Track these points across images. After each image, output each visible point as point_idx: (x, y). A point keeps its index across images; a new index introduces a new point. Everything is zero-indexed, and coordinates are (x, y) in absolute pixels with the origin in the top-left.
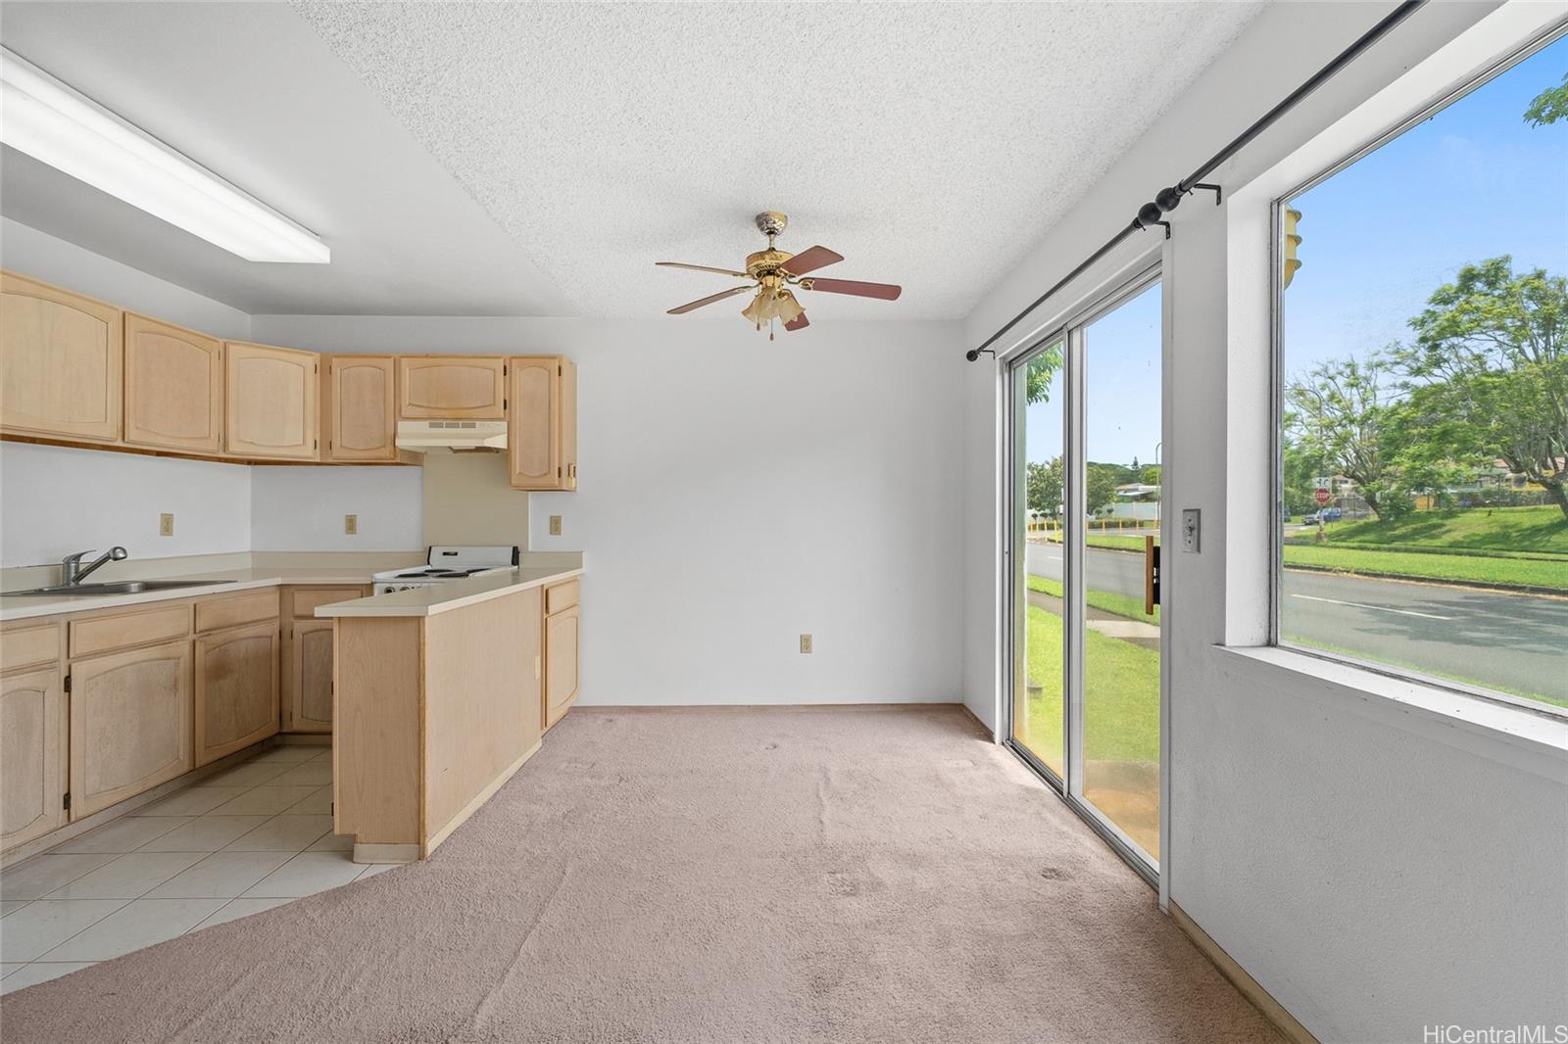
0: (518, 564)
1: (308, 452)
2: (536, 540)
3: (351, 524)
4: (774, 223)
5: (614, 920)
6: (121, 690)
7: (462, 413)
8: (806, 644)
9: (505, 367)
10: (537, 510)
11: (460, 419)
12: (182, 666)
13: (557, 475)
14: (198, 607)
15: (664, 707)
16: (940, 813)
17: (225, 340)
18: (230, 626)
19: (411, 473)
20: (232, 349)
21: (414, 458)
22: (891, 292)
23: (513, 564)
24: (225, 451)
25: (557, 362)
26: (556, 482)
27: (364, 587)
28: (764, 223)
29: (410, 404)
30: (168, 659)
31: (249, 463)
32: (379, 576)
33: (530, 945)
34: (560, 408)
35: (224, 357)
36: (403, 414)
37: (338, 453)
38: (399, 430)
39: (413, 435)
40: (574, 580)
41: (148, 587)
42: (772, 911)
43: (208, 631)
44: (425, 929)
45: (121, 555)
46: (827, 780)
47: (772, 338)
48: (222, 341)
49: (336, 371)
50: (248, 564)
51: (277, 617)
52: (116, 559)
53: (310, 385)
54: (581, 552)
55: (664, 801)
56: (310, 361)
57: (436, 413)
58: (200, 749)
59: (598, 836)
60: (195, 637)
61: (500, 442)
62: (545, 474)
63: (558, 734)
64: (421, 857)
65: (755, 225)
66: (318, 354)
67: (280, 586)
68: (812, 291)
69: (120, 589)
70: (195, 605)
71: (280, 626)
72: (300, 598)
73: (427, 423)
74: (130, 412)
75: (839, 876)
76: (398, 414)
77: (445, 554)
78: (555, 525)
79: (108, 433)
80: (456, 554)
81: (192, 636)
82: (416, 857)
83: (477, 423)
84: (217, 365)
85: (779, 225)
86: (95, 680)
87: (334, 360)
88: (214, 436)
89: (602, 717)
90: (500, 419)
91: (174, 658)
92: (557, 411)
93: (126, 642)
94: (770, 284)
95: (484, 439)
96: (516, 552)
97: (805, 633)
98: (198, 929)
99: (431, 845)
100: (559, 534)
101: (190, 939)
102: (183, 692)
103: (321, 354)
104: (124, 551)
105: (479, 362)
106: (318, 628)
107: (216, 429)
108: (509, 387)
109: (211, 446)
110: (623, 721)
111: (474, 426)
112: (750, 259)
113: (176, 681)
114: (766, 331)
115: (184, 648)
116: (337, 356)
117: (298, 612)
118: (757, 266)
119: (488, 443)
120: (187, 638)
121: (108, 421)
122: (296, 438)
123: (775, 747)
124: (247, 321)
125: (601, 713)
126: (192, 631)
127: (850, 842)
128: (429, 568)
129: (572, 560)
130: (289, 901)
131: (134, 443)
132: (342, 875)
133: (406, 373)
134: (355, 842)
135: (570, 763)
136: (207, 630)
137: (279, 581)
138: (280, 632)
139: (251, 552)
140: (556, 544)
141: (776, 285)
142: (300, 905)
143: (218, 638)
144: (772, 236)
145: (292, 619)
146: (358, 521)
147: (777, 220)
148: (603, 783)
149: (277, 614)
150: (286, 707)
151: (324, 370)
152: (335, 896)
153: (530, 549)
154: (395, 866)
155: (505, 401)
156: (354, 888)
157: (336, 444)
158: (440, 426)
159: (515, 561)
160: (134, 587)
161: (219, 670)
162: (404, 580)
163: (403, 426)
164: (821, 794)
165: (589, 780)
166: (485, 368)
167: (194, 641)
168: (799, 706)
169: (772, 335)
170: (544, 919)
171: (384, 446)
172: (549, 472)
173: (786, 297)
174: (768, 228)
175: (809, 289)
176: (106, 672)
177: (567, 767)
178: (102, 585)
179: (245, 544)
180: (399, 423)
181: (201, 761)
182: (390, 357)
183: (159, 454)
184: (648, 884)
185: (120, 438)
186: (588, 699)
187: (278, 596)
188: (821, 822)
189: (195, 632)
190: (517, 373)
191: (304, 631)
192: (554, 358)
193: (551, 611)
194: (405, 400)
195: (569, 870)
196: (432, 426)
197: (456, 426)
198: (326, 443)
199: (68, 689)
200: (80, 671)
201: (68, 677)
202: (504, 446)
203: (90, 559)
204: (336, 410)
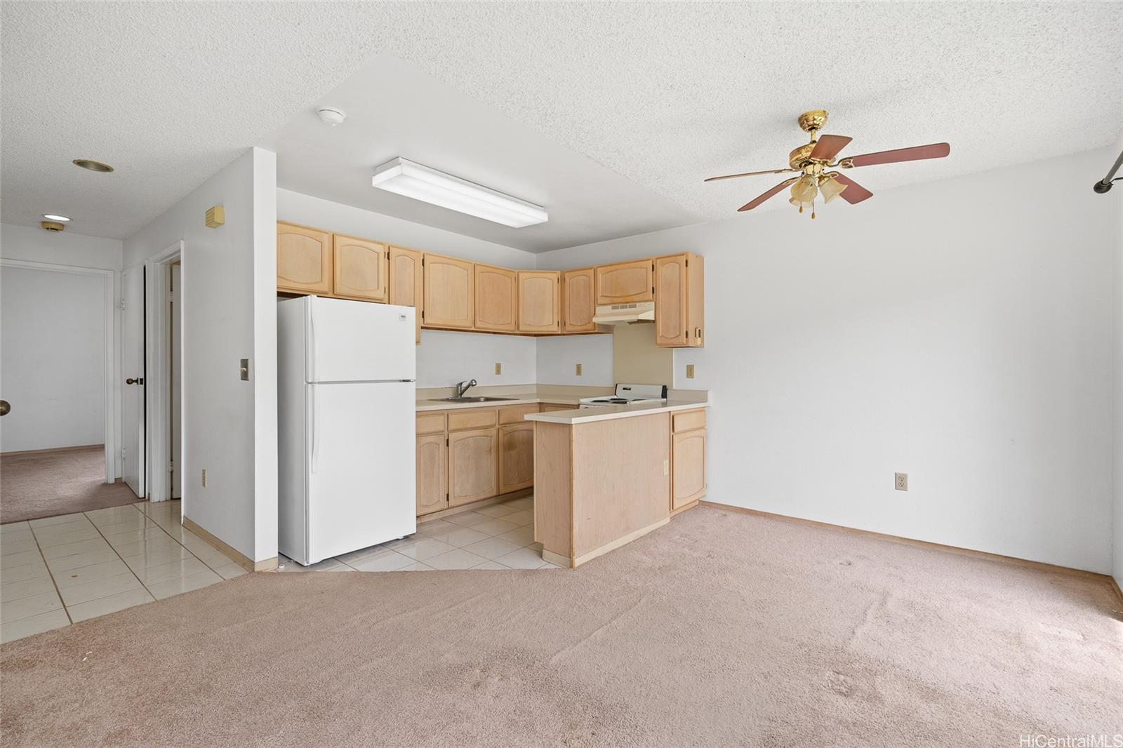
0: (666, 397)
1: (555, 329)
2: (678, 382)
3: (579, 370)
4: (814, 119)
5: (653, 638)
6: (468, 449)
7: (629, 299)
8: (901, 482)
9: (653, 266)
10: (679, 360)
11: (628, 302)
12: (493, 441)
13: (685, 335)
14: (500, 411)
15: (769, 513)
16: (996, 667)
17: (520, 270)
18: (516, 423)
19: (608, 337)
20: (521, 274)
21: (607, 329)
22: (942, 150)
23: (663, 397)
24: (520, 330)
25: (684, 258)
26: (685, 342)
28: (806, 123)
29: (602, 296)
30: (487, 436)
31: (535, 335)
32: (582, 400)
33: (599, 633)
34: (687, 289)
35: (517, 280)
36: (599, 302)
37: (569, 328)
38: (596, 313)
39: (604, 315)
40: (702, 410)
41: (487, 399)
42: (766, 677)
43: (505, 424)
44: (555, 604)
45: (474, 384)
46: (883, 603)
47: (813, 216)
48: (516, 271)
49: (567, 280)
50: (534, 391)
52: (473, 385)
53: (555, 289)
54: (707, 391)
55: (731, 578)
56: (555, 276)
57: (615, 300)
58: (501, 488)
59: (672, 587)
60: (499, 426)
61: (650, 316)
62: (678, 336)
63: (684, 517)
64: (571, 566)
65: (799, 125)
66: (559, 272)
67: (540, 403)
68: (854, 168)
69: (477, 400)
70: (498, 410)
73: (610, 307)
74: (477, 312)
75: (842, 677)
76: (596, 303)
77: (624, 389)
78: (690, 371)
79: (467, 324)
80: (630, 389)
81: (497, 426)
82: (569, 566)
83: (637, 304)
84: (514, 285)
85: (819, 120)
86: (458, 442)
87: (566, 274)
88: (513, 322)
89: (720, 511)
90: (651, 301)
91: (489, 437)
92: (685, 291)
93: (469, 426)
94: (810, 172)
95: (638, 314)
96: (665, 389)
97: (900, 471)
98: (473, 568)
99: (578, 562)
100: (693, 377)
101: (467, 571)
102: (494, 455)
103: (561, 272)
104: (475, 381)
105: (639, 264)
107: (513, 319)
108: (655, 279)
109: (511, 328)
110: (733, 517)
111: (635, 306)
112: (793, 154)
113: (491, 448)
114: (808, 211)
115: (493, 432)
116: (568, 272)
118: (797, 159)
119: (641, 317)
120: (495, 427)
121: (469, 317)
122: (549, 322)
123: (850, 564)
124: (533, 257)
125: (721, 509)
126: (497, 424)
127: (872, 657)
128: (615, 397)
129: (701, 396)
130: (507, 568)
131: (479, 328)
132: (533, 563)
133: (600, 276)
134: (543, 548)
135: (681, 536)
137: (539, 401)
139: (536, 384)
140: (691, 385)
141: (816, 171)
142: (511, 572)
143: (509, 428)
144: (813, 130)
146: (582, 367)
147: (816, 117)
148: (695, 555)
151: (562, 281)
152: (526, 573)
153: (674, 388)
154: (557, 567)
155: (653, 288)
156: (536, 572)
157: (567, 323)
158: (617, 308)
159: (664, 395)
160: (482, 399)
161: (510, 445)
162: (595, 403)
163: (598, 310)
164: (869, 612)
165: (688, 550)
166: (641, 268)
167: (499, 429)
168: (894, 537)
169: (813, 214)
170: (614, 623)
171: (589, 323)
172: (680, 335)
173: (826, 179)
174: (809, 126)
175: (851, 167)
176: (461, 439)
177: (679, 539)
178: (470, 398)
179: (532, 379)
180: (597, 308)
181: (502, 491)
182: (592, 268)
183: (495, 333)
184: (687, 626)
185: (473, 326)
186: (712, 497)
188: (854, 633)
189: (499, 424)
190: (659, 268)
192: (683, 255)
193: (676, 431)
194: (599, 295)
195: (643, 601)
196: (613, 308)
197: (626, 307)
198: (563, 323)
199: (448, 445)
200: (452, 437)
201: (448, 440)
202: (652, 318)
203: (464, 385)
204: (567, 303)
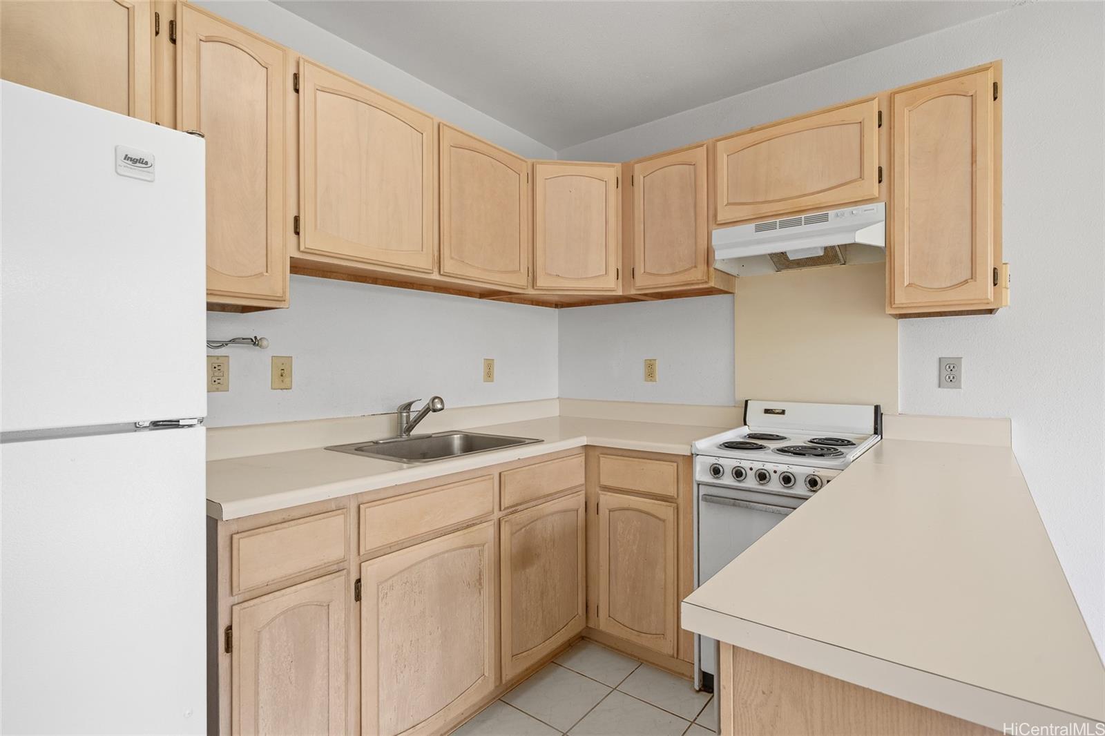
0: (881, 434)
1: (611, 285)
3: (650, 371)
6: (420, 592)
7: (807, 203)
9: (881, 113)
11: (803, 212)
12: (486, 554)
14: (502, 476)
17: (534, 160)
19: (717, 303)
20: (539, 168)
21: (727, 282)
23: (876, 433)
24: (533, 287)
26: (990, 296)
27: (682, 458)
29: (728, 204)
30: (472, 546)
31: (557, 305)
32: (702, 445)
35: (532, 179)
36: (720, 218)
37: (643, 282)
38: (714, 243)
39: (735, 246)
43: (514, 509)
45: (439, 406)
48: (530, 161)
49: (639, 179)
51: (582, 485)
52: (435, 411)
53: (611, 199)
56: (611, 172)
57: (766, 209)
58: (505, 661)
60: (501, 514)
61: (873, 236)
62: (966, 282)
66: (618, 166)
67: (586, 446)
70: (500, 474)
71: (586, 494)
72: (606, 463)
73: (752, 226)
74: (445, 238)
76: (714, 220)
77: (767, 411)
78: (949, 372)
79: (422, 262)
80: (783, 412)
81: (497, 514)
83: (831, 213)
84: (525, 187)
86: (390, 582)
87: (637, 166)
88: (524, 270)
90: (872, 201)
91: (478, 545)
96: (878, 414)
100: (957, 386)
102: (489, 588)
103: (622, 164)
104: (440, 403)
105: (836, 116)
106: (626, 506)
107: (525, 263)
108: (888, 145)
109: (519, 281)
111: (825, 218)
113: (480, 574)
115: (488, 531)
116: (640, 161)
117: (605, 481)
120: (492, 517)
121: (424, 250)
122: (600, 271)
126: (497, 508)
131: (447, 275)
133: (723, 161)
136: (511, 507)
137: (584, 441)
138: (586, 503)
139: (559, 399)
143: (523, 515)
145: (598, 489)
149: (582, 481)
150: (592, 598)
151: (627, 182)
153: (900, 410)
155: (881, 170)
157: (639, 271)
158: (772, 227)
159: (878, 429)
160: (457, 441)
161: (525, 556)
163: (719, 236)
166: (843, 124)
167: (499, 520)
171: (696, 267)
172: (972, 278)
176: (400, 571)
180: (714, 233)
182: (702, 146)
185: (436, 270)
187: (583, 459)
189: (500, 510)
190: (905, 116)
191: (610, 507)
192: (983, 71)
194: (723, 198)
196: (759, 229)
197: (797, 223)
198: (628, 272)
199: (358, 597)
200: (371, 572)
201: (359, 581)
202: (879, 242)
203: (417, 407)
204: (639, 228)
